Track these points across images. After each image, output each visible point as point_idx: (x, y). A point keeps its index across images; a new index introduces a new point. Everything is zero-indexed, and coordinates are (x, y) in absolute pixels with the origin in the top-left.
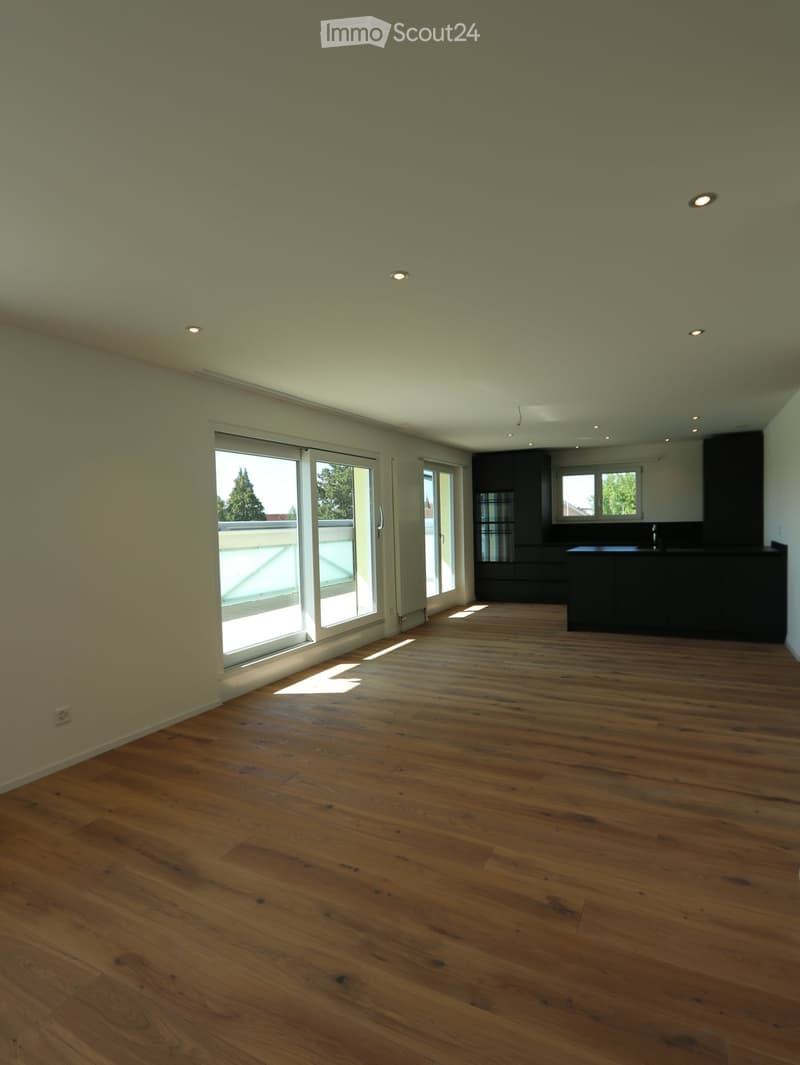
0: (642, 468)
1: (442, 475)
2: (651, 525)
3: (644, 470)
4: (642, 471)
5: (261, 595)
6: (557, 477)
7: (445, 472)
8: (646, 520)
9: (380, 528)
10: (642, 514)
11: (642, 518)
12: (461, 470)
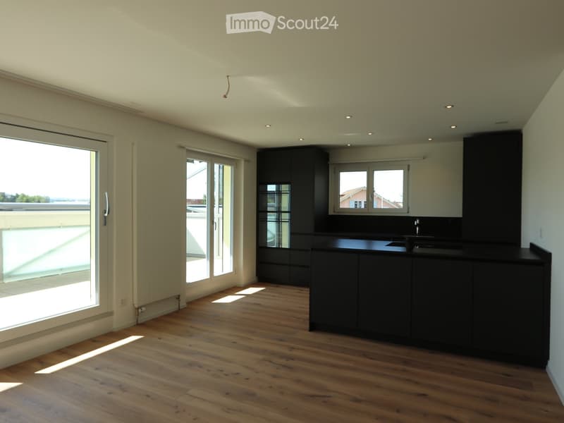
0: (409, 166)
1: (226, 167)
2: (415, 218)
3: (411, 169)
4: (408, 170)
5: (61, 270)
6: (335, 172)
7: (227, 164)
8: (411, 214)
9: (106, 215)
10: (408, 208)
11: (408, 212)
12: (243, 162)
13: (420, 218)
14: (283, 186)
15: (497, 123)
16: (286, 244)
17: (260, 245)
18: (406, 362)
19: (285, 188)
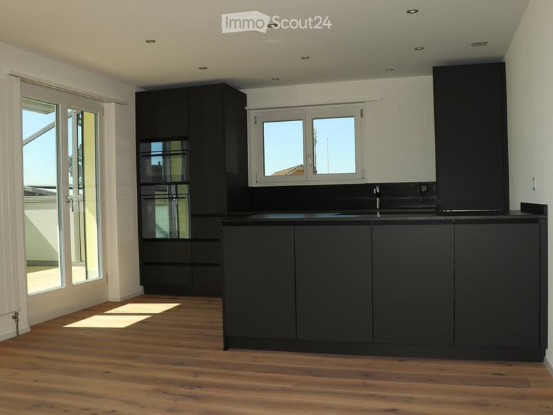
0: (361, 112)
3: (364, 115)
4: (361, 117)
8: (368, 181)
10: (364, 172)
11: (363, 178)
13: (381, 185)
14: (173, 143)
15: (474, 45)
16: (185, 232)
17: (144, 237)
18: (366, 375)
19: (176, 145)
